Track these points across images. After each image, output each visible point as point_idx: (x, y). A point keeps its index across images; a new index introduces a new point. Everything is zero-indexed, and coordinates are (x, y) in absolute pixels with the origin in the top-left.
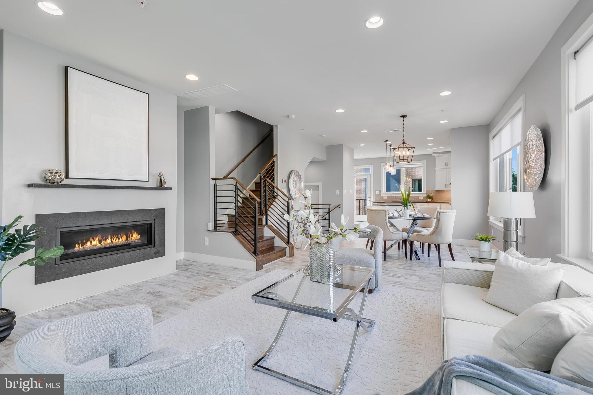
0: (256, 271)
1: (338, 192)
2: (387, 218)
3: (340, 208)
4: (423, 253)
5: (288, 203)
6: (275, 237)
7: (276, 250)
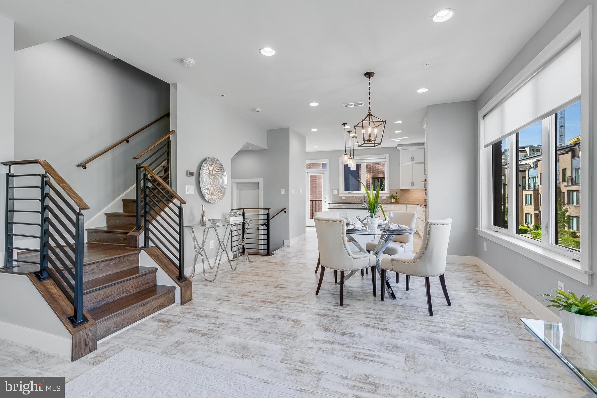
0: (72, 360)
1: (283, 191)
2: (345, 232)
3: (285, 212)
4: (397, 282)
5: (180, 208)
6: (157, 269)
7: (159, 290)
